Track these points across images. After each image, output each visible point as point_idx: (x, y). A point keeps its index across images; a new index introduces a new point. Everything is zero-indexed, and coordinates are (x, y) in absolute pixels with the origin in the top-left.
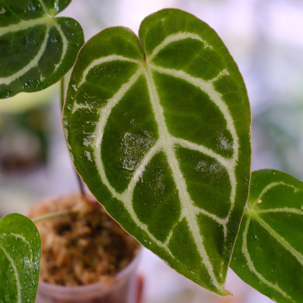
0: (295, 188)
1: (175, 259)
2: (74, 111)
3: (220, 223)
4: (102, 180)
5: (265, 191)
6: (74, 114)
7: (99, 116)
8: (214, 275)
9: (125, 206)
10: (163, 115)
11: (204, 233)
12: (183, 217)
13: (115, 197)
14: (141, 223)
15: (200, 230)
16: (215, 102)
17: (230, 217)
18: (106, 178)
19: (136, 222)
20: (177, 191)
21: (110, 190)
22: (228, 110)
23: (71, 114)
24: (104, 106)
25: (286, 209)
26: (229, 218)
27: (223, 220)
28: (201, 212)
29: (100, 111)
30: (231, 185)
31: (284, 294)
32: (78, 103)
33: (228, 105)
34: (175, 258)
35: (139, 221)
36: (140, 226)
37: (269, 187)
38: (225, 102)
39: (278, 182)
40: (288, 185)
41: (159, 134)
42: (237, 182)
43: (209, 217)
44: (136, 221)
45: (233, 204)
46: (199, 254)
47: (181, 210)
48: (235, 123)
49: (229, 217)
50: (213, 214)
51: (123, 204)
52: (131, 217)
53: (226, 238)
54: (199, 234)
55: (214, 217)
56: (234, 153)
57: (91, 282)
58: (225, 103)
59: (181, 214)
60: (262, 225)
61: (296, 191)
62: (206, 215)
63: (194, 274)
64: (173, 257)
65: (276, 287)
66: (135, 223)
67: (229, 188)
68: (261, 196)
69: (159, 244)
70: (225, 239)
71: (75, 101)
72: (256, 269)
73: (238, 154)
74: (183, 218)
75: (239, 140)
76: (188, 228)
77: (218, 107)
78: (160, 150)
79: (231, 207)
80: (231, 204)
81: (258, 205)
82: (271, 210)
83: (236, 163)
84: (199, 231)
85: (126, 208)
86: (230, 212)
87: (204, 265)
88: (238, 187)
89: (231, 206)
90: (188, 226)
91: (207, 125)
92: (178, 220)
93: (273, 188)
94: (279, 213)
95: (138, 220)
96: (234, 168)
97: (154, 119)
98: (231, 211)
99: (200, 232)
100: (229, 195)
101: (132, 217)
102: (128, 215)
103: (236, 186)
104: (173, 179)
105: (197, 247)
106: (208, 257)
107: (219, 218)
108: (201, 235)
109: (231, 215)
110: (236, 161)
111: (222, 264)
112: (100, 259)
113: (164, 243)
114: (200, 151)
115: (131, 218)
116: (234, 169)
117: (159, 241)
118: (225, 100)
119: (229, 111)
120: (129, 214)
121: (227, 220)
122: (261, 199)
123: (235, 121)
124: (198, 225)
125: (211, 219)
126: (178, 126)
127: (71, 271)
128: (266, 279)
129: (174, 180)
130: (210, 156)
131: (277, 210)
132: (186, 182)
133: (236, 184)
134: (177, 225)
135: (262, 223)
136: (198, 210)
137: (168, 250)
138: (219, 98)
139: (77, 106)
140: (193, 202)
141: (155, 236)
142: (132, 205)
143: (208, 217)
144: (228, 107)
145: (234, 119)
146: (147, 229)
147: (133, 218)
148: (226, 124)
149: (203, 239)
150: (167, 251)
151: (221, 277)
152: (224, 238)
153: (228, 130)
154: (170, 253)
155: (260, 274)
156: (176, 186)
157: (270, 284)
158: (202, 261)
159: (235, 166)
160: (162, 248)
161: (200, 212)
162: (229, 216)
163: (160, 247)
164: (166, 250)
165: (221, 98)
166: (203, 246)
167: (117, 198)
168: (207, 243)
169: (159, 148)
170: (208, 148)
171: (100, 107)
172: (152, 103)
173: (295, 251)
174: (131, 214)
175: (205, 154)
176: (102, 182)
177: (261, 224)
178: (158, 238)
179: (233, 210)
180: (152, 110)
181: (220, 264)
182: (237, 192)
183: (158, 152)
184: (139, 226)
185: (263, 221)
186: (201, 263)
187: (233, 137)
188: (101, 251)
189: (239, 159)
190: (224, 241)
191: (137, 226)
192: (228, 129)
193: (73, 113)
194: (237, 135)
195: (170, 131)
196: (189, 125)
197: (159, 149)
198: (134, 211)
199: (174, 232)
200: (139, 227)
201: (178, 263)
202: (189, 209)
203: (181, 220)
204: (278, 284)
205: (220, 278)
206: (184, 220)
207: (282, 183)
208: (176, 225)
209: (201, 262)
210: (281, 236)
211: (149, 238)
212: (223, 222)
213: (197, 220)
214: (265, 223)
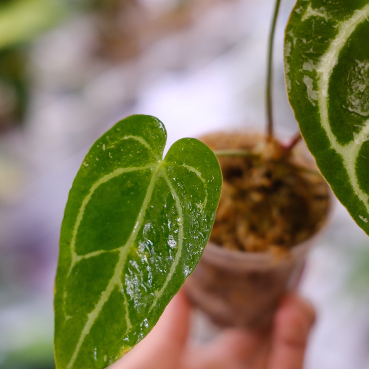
2: (305, 18)
4: (321, 121)
6: (304, 22)
7: (337, 32)
9: (344, 163)
13: (334, 148)
14: (361, 191)
18: (327, 119)
21: (329, 137)
23: (300, 21)
24: (347, 19)
29: (340, 25)
32: (314, 7)
35: (359, 188)
36: (359, 194)
44: (355, 186)
51: (342, 160)
57: (256, 249)
66: (353, 189)
71: (310, 4)
95: (358, 186)
101: (350, 180)
102: (346, 177)
112: (273, 223)
120: (347, 175)
127: (233, 230)
139: (310, 12)
146: (367, 201)
147: (351, 183)
167: (336, 150)
171: (342, 19)
174: (350, 176)
176: (320, 124)
184: (357, 194)
188: (275, 213)
191: (354, 194)
193: (303, 20)
198: (355, 173)
200: (357, 196)
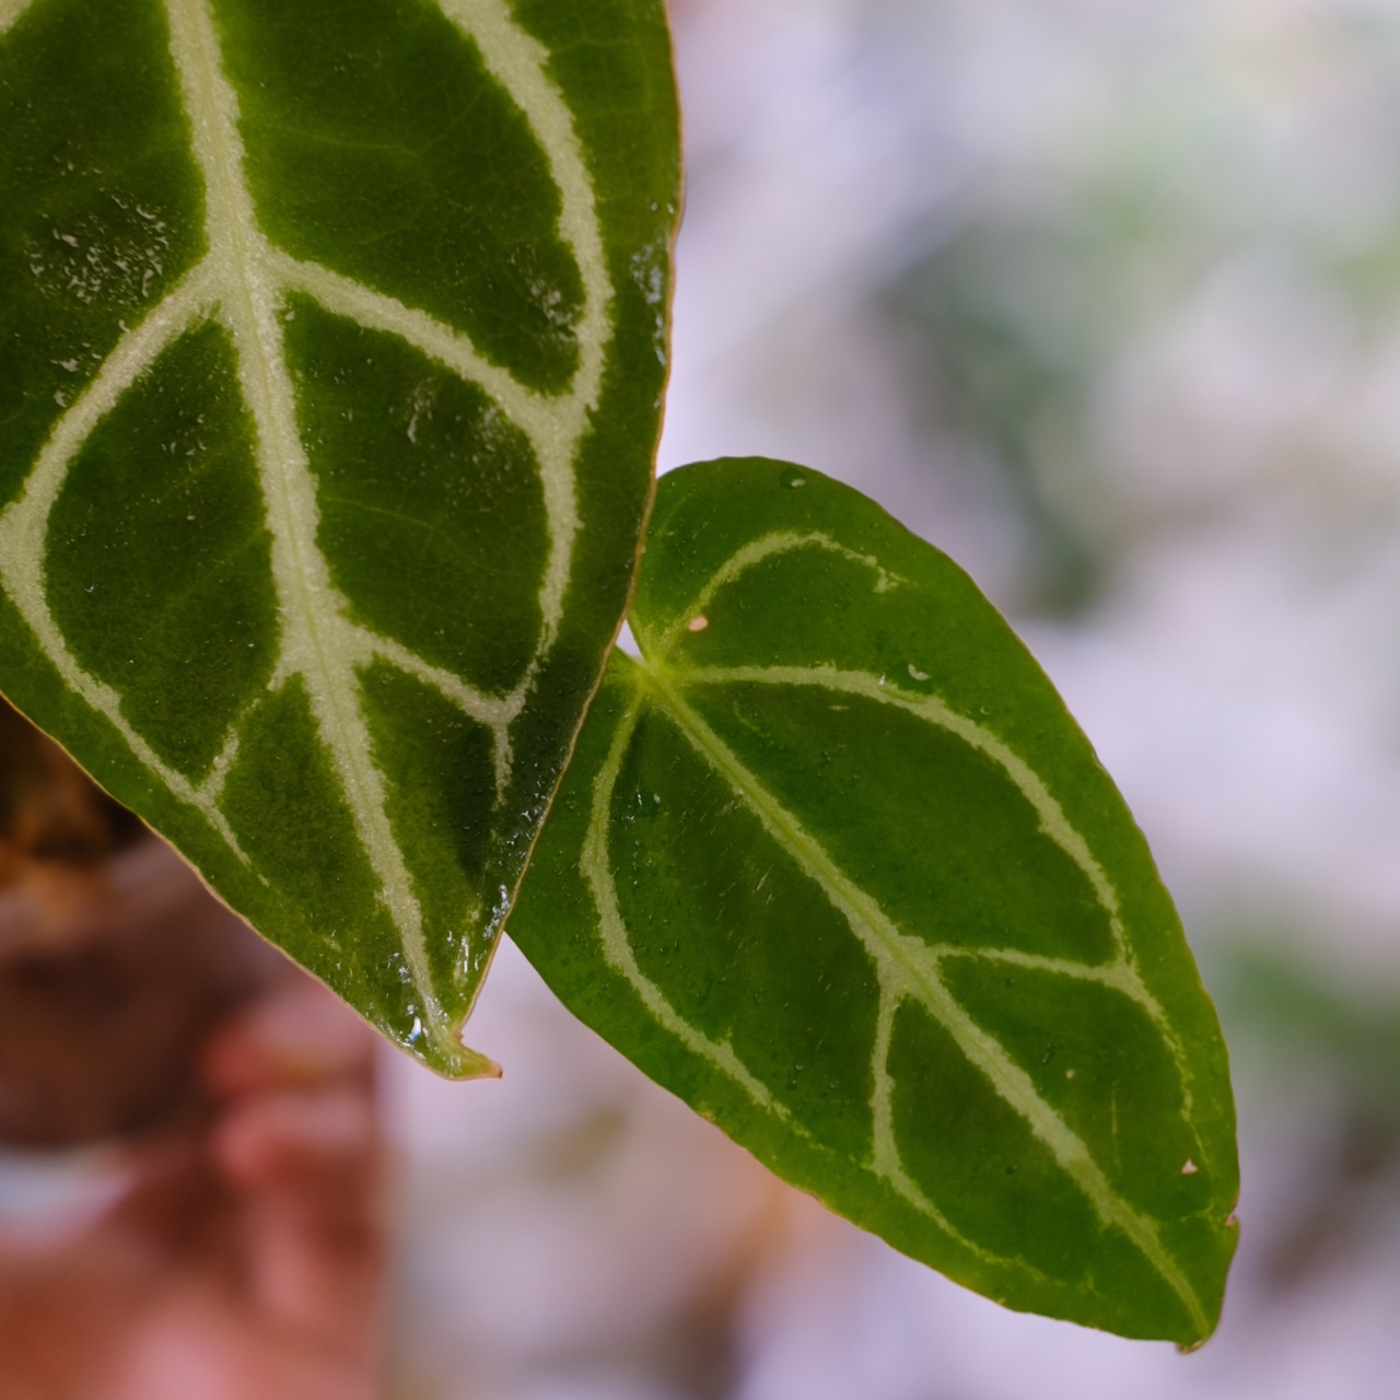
0: (882, 571)
1: (250, 871)
3: (480, 717)
5: (729, 571)
8: (430, 969)
10: (235, 132)
11: (389, 758)
12: (289, 671)
14: (87, 676)
15: (372, 745)
16: (511, 87)
17: (535, 690)
19: (60, 670)
20: (269, 537)
22: (571, 135)
25: (827, 675)
26: (529, 695)
27: (498, 702)
28: (381, 657)
30: (549, 530)
31: (759, 1093)
33: (574, 109)
34: (250, 862)
35: (78, 670)
36: (83, 690)
37: (752, 553)
38: (559, 91)
39: (804, 533)
40: (851, 555)
41: (206, 228)
42: (581, 517)
43: (423, 681)
44: (62, 665)
45: (553, 624)
46: (367, 857)
47: (279, 634)
48: (601, 210)
49: (529, 691)
50: (447, 668)
52: (37, 642)
53: (506, 790)
54: (366, 760)
55: (448, 683)
56: (583, 370)
58: (561, 97)
59: (278, 654)
60: (697, 746)
61: (882, 586)
62: (406, 670)
63: (339, 949)
64: (244, 857)
65: (723, 1056)
66: (59, 674)
67: (537, 547)
68: (706, 595)
69: (177, 786)
70: (500, 798)
72: (638, 958)
73: (604, 375)
74: (290, 674)
75: (616, 299)
76: (313, 725)
77: (523, 115)
78: (206, 316)
79: (541, 639)
80: (543, 630)
81: (688, 639)
82: (748, 673)
83: (587, 421)
84: (369, 748)
85: (11, 597)
86: (533, 666)
87: (385, 915)
88: (586, 543)
89: (539, 636)
90: (315, 718)
91: (459, 205)
92: (264, 687)
93: (769, 560)
94: (789, 692)
95: (72, 660)
96: (571, 447)
97: (188, 150)
98: (539, 659)
99: (370, 753)
100: (535, 581)
103: (571, 536)
104: (256, 471)
105: (354, 825)
106: (410, 875)
107: (477, 693)
108: (376, 766)
109: (541, 678)
110: (588, 408)
111: (470, 917)
113: (199, 785)
114: (413, 341)
115: (40, 649)
116: (572, 452)
117: (176, 772)
118: (562, 83)
119: (579, 142)
121: (515, 703)
122: (709, 613)
123: (604, 200)
124: (360, 717)
125: (431, 691)
126: (307, 198)
128: (679, 1012)
129: (259, 481)
130: (456, 371)
131: (777, 675)
132: (318, 493)
133: (576, 530)
134: (258, 707)
135: (699, 738)
136: (368, 644)
137: (218, 820)
138: (534, 66)
140: (345, 602)
141: (156, 750)
142: (43, 585)
143: (418, 682)
144: (574, 118)
145: (598, 187)
146: (117, 710)
148: (557, 210)
149: (387, 789)
150: (215, 827)
151: (459, 981)
152: (495, 792)
153: (562, 244)
154: (230, 837)
155: (653, 987)
156: (262, 512)
157: (694, 1039)
158: (380, 891)
159: (579, 432)
160: (192, 808)
161: (375, 654)
162: (527, 683)
163: (183, 800)
164: (210, 821)
165: (543, 67)
166: (384, 824)
168: (405, 808)
169: (201, 305)
170: (451, 328)
172: (177, 63)
173: (847, 885)
175: (435, 358)
177: (692, 738)
178: (172, 761)
179: (550, 656)
180: (178, 100)
181: (463, 915)
182: (578, 569)
183: (194, 326)
184: (78, 689)
185: (702, 726)
186: (374, 901)
187: (584, 279)
189: (603, 401)
190: (495, 808)
191: (69, 691)
192: (564, 236)
194: (608, 275)
195: (262, 222)
196: (362, 198)
197: (202, 310)
199: (246, 737)
200: (78, 698)
201: (264, 887)
202: (320, 636)
203: (280, 685)
204: (735, 1042)
205: (451, 986)
206: (295, 683)
207: (822, 539)
208: (254, 706)
209: (372, 895)
210: (786, 805)
211: (129, 752)
212: (498, 712)
213: (358, 692)
214: (709, 735)
